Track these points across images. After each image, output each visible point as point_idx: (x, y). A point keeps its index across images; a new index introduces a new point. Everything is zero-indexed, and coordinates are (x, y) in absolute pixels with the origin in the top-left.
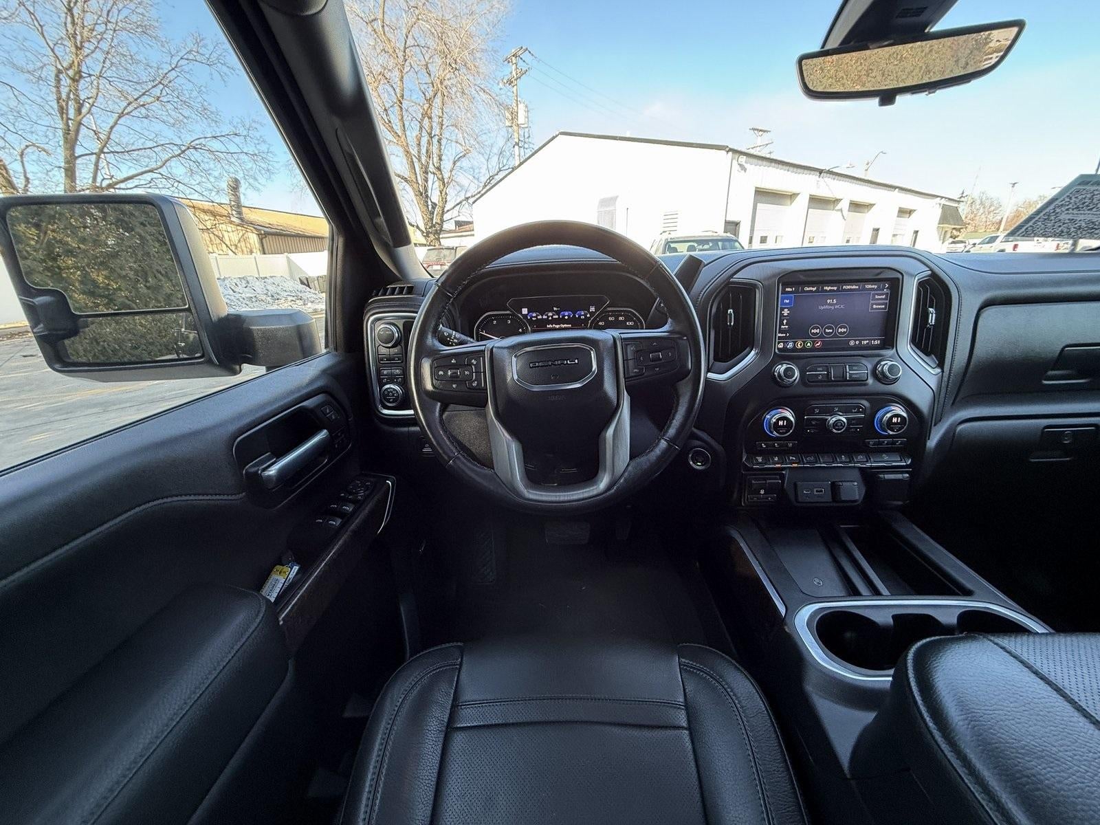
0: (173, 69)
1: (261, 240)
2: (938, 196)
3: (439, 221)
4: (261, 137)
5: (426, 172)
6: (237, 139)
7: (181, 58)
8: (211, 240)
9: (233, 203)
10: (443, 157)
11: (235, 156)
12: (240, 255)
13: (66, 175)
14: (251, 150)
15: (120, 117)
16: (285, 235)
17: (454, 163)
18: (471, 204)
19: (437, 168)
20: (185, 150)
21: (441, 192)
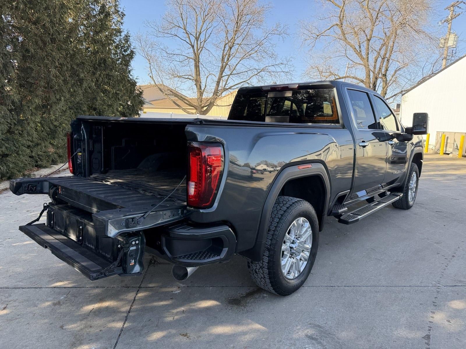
0: (265, 38)
4: (292, 64)
5: (376, 78)
6: (281, 66)
10: (389, 69)
11: (279, 73)
14: (287, 70)
18: (403, 95)
19: (384, 75)
20: (259, 72)
21: (383, 88)
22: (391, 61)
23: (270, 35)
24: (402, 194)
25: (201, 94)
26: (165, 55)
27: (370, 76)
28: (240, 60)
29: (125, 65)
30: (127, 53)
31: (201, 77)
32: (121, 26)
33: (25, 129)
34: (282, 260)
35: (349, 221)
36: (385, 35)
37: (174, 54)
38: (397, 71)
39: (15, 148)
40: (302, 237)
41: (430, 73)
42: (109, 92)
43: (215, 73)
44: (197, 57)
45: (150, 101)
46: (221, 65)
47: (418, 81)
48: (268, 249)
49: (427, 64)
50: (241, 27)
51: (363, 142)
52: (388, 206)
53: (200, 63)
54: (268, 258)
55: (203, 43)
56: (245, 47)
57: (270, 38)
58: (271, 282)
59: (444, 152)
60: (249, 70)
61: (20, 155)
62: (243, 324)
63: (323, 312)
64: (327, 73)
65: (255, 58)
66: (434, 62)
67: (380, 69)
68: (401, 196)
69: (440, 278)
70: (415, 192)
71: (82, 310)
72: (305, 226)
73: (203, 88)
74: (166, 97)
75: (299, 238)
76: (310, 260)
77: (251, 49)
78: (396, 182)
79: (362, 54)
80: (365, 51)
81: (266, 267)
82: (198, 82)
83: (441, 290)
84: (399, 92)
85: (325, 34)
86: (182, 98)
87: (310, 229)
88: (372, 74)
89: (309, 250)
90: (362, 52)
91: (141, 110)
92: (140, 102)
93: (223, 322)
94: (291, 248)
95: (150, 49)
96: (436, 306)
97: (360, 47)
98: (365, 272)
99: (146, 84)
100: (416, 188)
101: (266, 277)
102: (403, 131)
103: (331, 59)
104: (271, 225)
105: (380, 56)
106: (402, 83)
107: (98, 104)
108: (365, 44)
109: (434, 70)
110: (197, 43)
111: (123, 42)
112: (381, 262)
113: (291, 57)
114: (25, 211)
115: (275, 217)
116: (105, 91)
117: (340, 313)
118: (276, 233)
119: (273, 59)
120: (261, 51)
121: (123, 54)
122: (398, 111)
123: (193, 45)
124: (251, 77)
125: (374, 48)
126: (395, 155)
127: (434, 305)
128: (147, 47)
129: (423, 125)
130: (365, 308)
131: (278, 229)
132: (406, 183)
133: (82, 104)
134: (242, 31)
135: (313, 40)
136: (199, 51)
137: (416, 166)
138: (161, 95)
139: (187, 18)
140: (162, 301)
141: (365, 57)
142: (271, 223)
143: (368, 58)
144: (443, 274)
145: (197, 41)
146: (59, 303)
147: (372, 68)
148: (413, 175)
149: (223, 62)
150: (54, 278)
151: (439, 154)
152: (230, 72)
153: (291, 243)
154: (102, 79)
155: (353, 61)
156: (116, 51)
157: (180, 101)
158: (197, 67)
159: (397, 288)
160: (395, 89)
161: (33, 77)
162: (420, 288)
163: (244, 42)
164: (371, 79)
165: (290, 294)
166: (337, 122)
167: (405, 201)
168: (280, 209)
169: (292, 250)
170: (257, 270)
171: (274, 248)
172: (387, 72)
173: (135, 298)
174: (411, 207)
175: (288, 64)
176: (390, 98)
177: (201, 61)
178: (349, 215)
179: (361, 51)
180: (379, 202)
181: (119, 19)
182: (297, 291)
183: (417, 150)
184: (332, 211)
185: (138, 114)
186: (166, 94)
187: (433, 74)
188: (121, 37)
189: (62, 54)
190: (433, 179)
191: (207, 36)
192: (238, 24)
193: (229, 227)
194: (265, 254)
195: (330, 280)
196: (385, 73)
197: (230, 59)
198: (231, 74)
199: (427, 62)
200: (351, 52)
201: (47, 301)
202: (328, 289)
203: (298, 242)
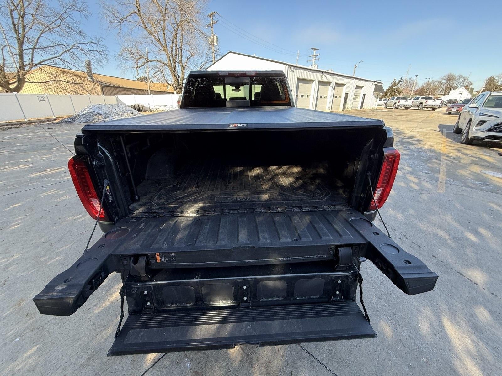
0: (64, 13)
1: (102, 89)
2: (373, 81)
3: (181, 84)
4: (104, 44)
5: (175, 63)
6: (93, 45)
7: (68, 8)
8: (79, 88)
9: (88, 72)
10: (183, 57)
11: (92, 52)
12: (92, 95)
13: (19, 58)
14: (100, 50)
15: (42, 33)
16: (112, 87)
17: (188, 59)
21: (182, 71)
23: (69, 10)
27: (170, 60)
57: (70, 13)
85: (128, 19)
143: (166, 45)
175: (100, 43)
196: (181, 59)
197: (26, 31)
198: (34, 48)
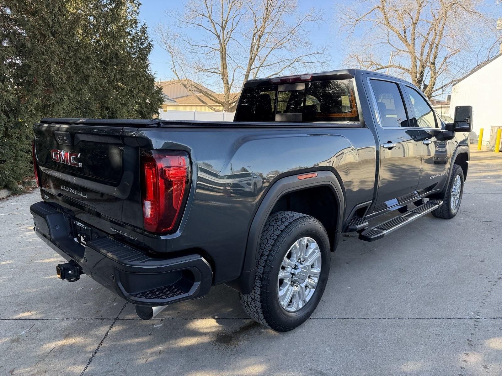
0: (298, 26)
4: (329, 53)
14: (322, 60)
18: (454, 85)
19: (432, 63)
20: (293, 63)
21: (432, 78)
22: (440, 47)
23: (303, 21)
24: (443, 202)
25: (228, 89)
26: (189, 47)
27: (416, 64)
28: (271, 51)
29: (142, 59)
30: (144, 46)
31: (228, 71)
32: (137, 16)
33: (24, 133)
34: (280, 290)
35: (372, 237)
36: (433, 17)
37: (199, 46)
38: (447, 58)
39: (12, 154)
40: (308, 260)
41: (485, 59)
42: (122, 90)
43: (244, 65)
44: (223, 48)
45: (174, 99)
46: (249, 56)
47: (471, 69)
48: (260, 277)
49: (483, 49)
50: (272, 14)
51: (389, 142)
52: (427, 215)
53: (226, 54)
54: (260, 290)
55: (230, 32)
56: (277, 36)
57: (303, 24)
58: (265, 318)
59: (500, 149)
60: (280, 61)
61: (19, 161)
62: (228, 370)
63: (329, 353)
64: (367, 62)
65: (288, 48)
66: (491, 47)
67: (428, 56)
68: (440, 204)
69: (481, 307)
70: (460, 199)
71: (41, 348)
72: (311, 247)
73: (230, 83)
74: (190, 93)
75: (303, 261)
76: (319, 287)
77: (282, 38)
78: (434, 188)
79: (407, 40)
80: (410, 36)
81: (259, 300)
82: (224, 76)
83: (480, 324)
84: (449, 82)
85: (366, 18)
86: (207, 94)
87: (318, 250)
88: (418, 62)
89: (318, 276)
90: (407, 37)
91: (161, 108)
92: (159, 100)
93: (205, 366)
94: (293, 274)
95: (172, 41)
96: (471, 345)
97: (405, 32)
98: (389, 299)
99: (169, 80)
100: (461, 193)
101: (259, 311)
102: (443, 128)
103: (371, 47)
104: (265, 248)
105: (427, 42)
106: (453, 71)
107: (110, 102)
108: (411, 29)
109: (490, 56)
110: (224, 33)
111: (140, 34)
112: (410, 286)
113: (327, 46)
114: (14, 225)
115: (270, 238)
116: (117, 89)
117: (350, 355)
118: (271, 258)
119: (307, 47)
120: (293, 39)
121: (140, 48)
122: (448, 103)
123: (219, 35)
124: (283, 69)
125: (420, 33)
126: (439, 155)
127: (468, 344)
128: (170, 38)
129: (466, 120)
130: (382, 347)
131: (272, 253)
132: (447, 189)
133: (90, 103)
134: (272, 18)
135: (352, 26)
136: (226, 42)
137: (460, 169)
138: (185, 92)
139: (212, 5)
140: (137, 338)
141: (410, 43)
142: (265, 245)
143: (414, 44)
144: (484, 301)
145: (224, 30)
146: (17, 340)
147: (418, 56)
148: (457, 179)
149: (252, 53)
150: (21, 307)
151: (494, 151)
152: (260, 64)
153: (293, 268)
154: (115, 75)
155: (397, 48)
156: (132, 44)
157: (206, 97)
158: (223, 59)
159: (425, 322)
160: (445, 78)
161: (30, 75)
162: (453, 321)
163: (275, 30)
164: (418, 68)
165: (292, 329)
166: (356, 119)
167: (446, 209)
168: (277, 229)
169: (294, 277)
170: (249, 303)
171: (268, 277)
172: (436, 59)
173: (107, 333)
174: (454, 216)
175: (324, 53)
176: (439, 89)
177: (228, 52)
178: (373, 229)
179: (405, 37)
180: (412, 212)
181: (135, 9)
182: (303, 325)
183: (462, 149)
184: (348, 227)
185: (158, 113)
186: (190, 90)
187: (489, 61)
188: (138, 29)
189: (63, 49)
190: (484, 182)
191: (235, 24)
192: (267, 10)
193: (202, 256)
194: (257, 284)
195: (345, 310)
196: (433, 60)
197: (259, 50)
198: (261, 66)
199: (482, 46)
200: (394, 38)
201: (5, 336)
202: (340, 322)
203: (301, 266)
